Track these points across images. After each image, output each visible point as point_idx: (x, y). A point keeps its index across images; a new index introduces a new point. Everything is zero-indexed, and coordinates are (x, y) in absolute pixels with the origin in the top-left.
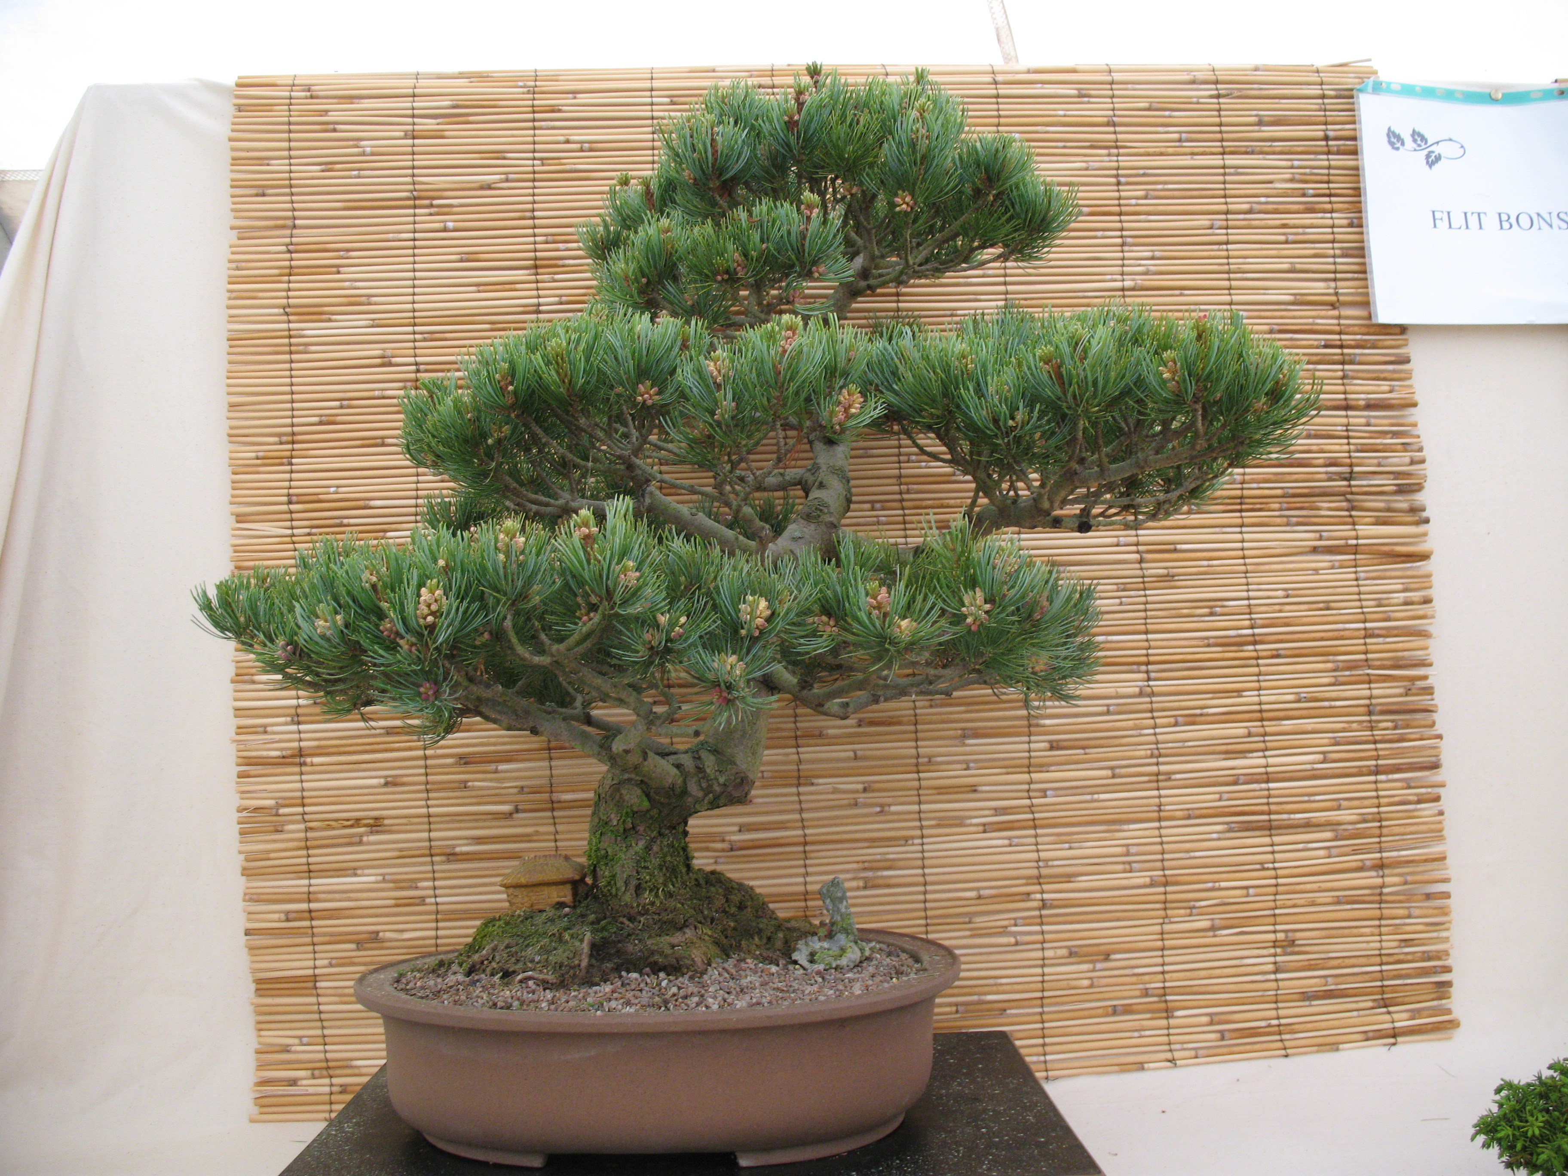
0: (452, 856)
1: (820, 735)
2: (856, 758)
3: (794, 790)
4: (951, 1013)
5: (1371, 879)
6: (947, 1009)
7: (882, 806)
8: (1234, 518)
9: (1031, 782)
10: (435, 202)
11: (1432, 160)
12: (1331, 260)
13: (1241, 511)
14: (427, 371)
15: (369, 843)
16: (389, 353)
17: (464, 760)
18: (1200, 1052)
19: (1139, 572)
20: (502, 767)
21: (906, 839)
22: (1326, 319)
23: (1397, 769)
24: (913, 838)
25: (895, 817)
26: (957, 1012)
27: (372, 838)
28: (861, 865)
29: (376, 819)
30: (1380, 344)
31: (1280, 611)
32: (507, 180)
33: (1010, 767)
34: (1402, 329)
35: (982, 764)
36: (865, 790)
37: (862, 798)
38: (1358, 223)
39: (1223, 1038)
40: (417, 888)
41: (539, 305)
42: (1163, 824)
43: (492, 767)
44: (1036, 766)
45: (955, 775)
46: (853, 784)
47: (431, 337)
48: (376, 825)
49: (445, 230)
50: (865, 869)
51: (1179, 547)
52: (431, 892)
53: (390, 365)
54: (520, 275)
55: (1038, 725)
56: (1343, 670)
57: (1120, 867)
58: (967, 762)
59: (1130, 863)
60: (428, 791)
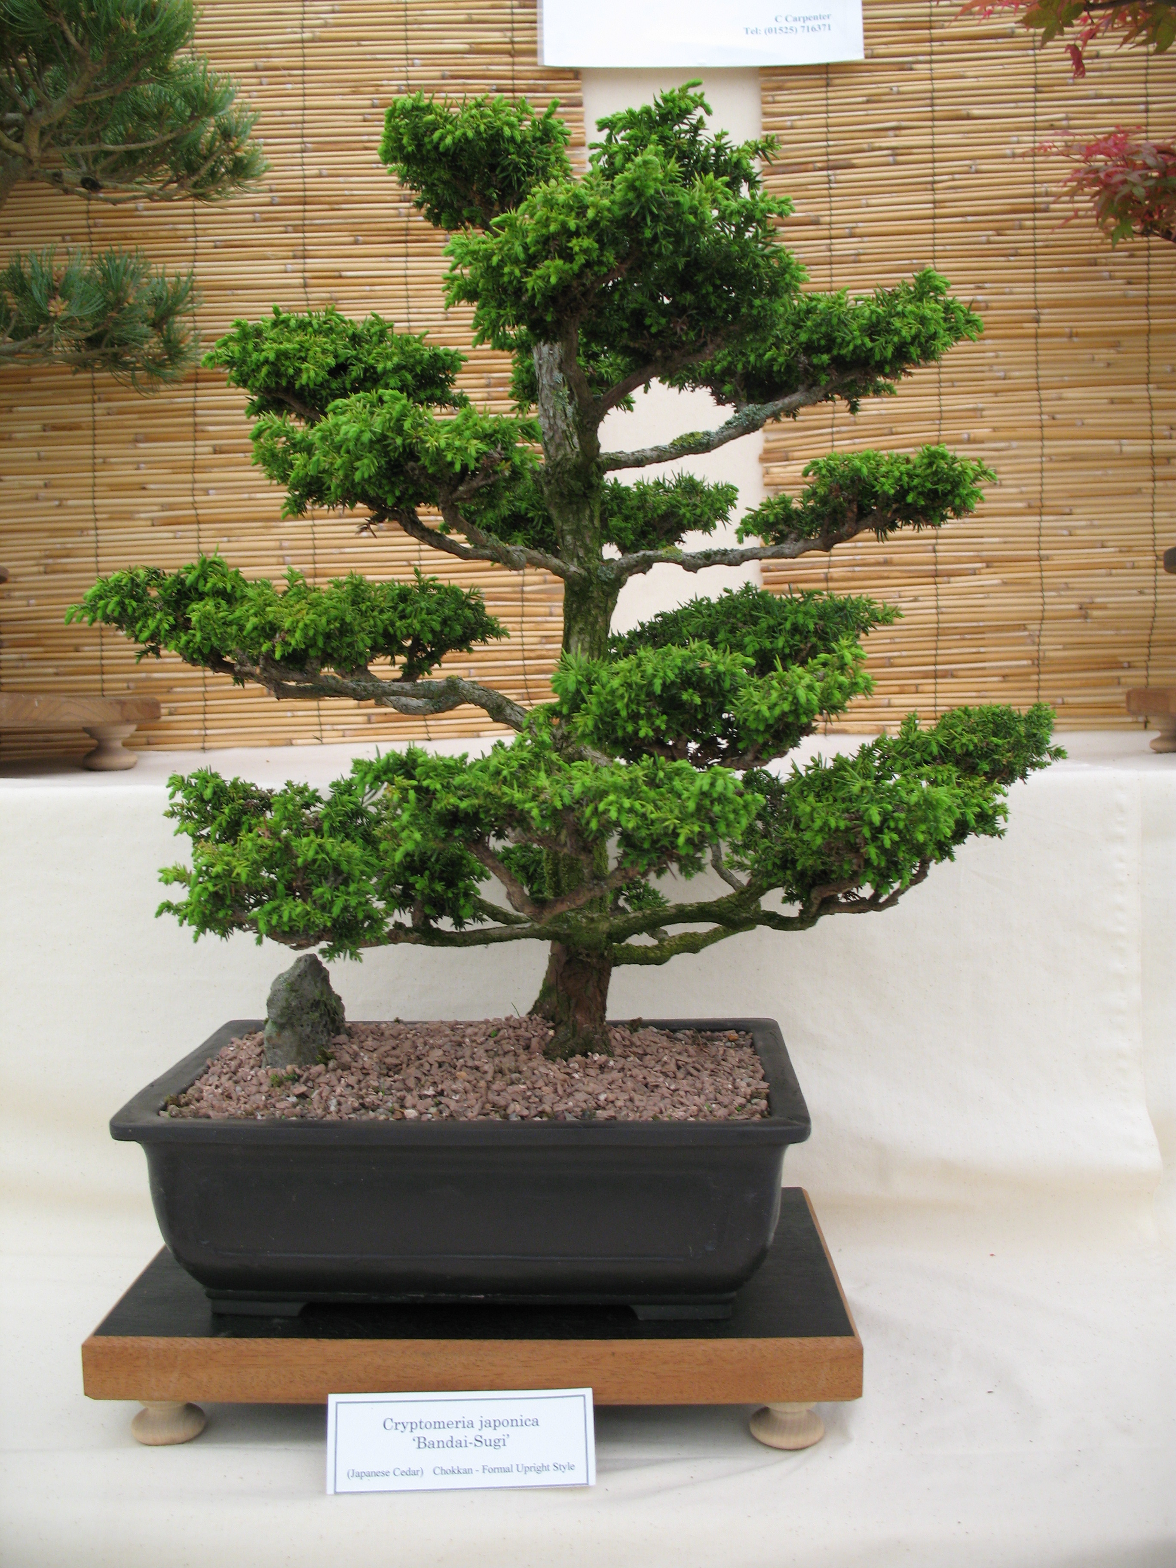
1: (10, 439)
2: (40, 459)
4: (124, 689)
6: (119, 685)
7: (61, 500)
8: (400, 248)
12: (508, 11)
13: (406, 242)
18: (347, 733)
19: (304, 296)
21: (82, 529)
22: (501, 65)
24: (88, 529)
25: (73, 511)
26: (128, 688)
28: (43, 553)
30: (552, 88)
31: (439, 333)
33: (176, 469)
34: (576, 73)
35: (152, 465)
36: (46, 486)
37: (43, 493)
39: (369, 722)
42: (317, 522)
44: (200, 467)
45: (126, 474)
46: (37, 480)
50: (47, 557)
51: (344, 274)
55: (203, 431)
56: (495, 386)
57: (274, 560)
58: (138, 463)
59: (283, 556)
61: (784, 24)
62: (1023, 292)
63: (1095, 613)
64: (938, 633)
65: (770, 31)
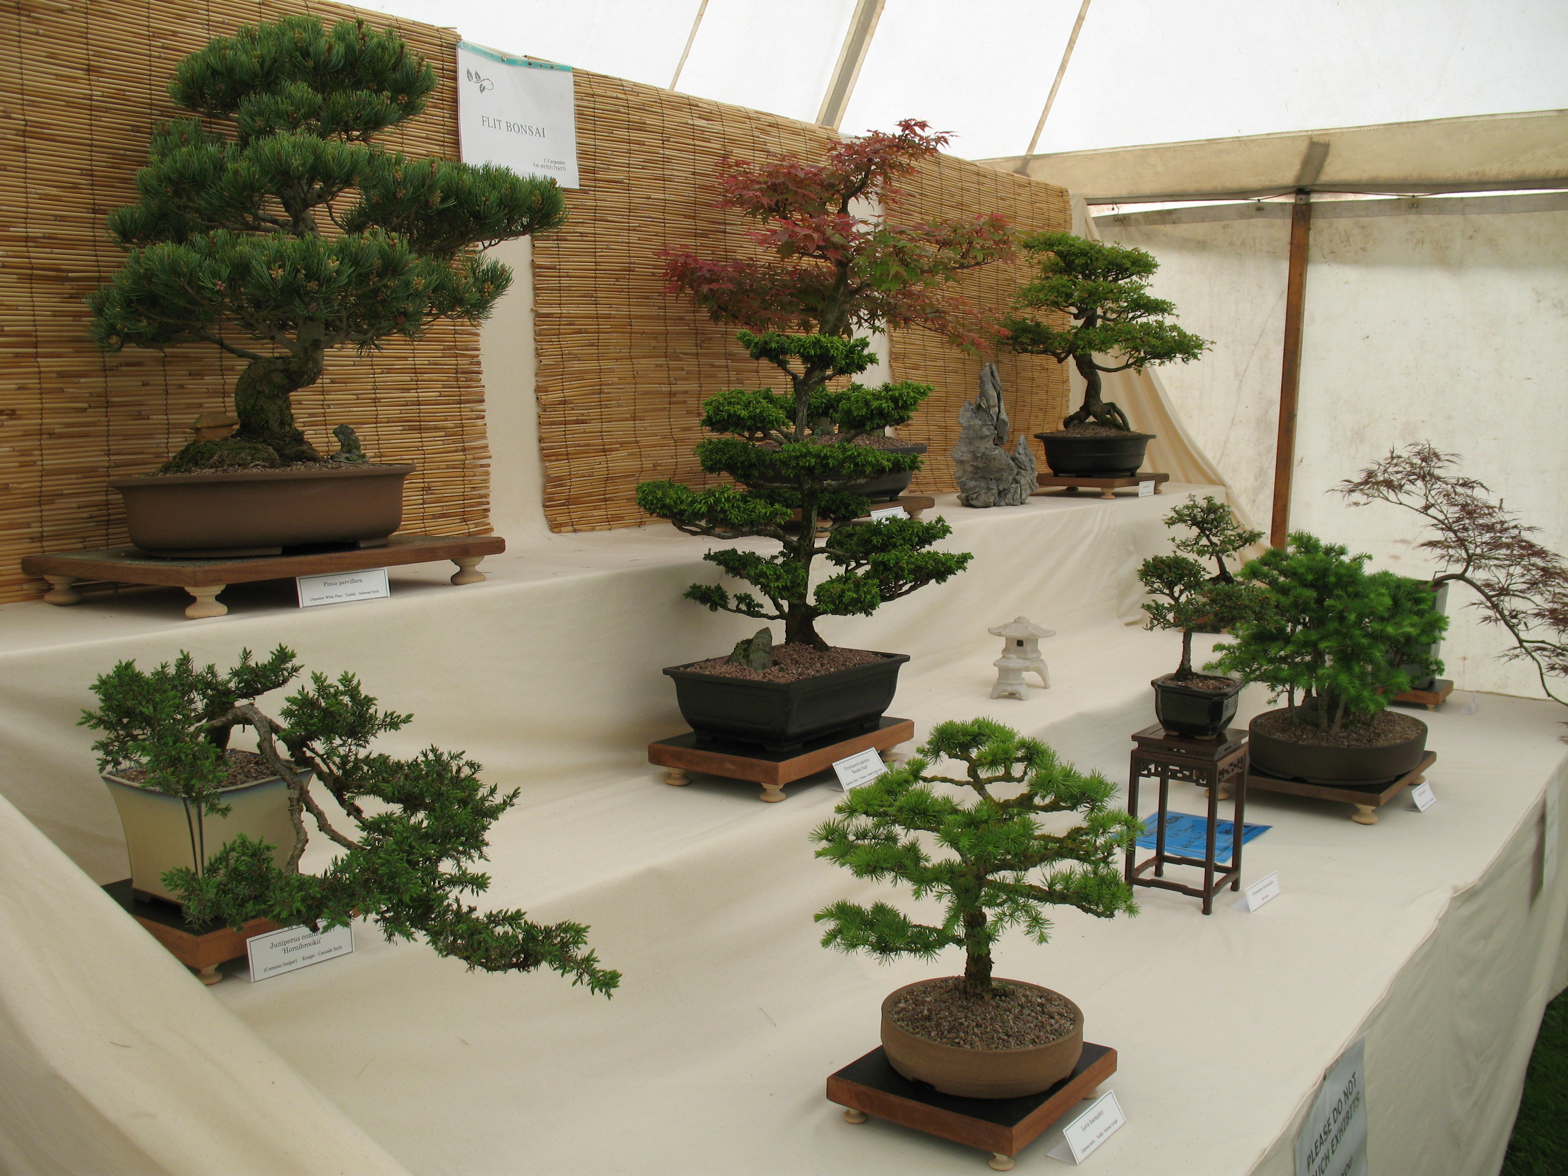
0: (52, 435)
3: (222, 400)
5: (460, 456)
9: (324, 400)
10: (33, 14)
11: (482, 89)
14: (31, 126)
15: (8, 426)
16: (9, 110)
17: (62, 375)
20: (82, 380)
23: (468, 402)
27: (10, 423)
29: (13, 410)
32: (72, 10)
38: (455, 117)
40: (32, 455)
41: (92, 95)
43: (76, 380)
47: (33, 104)
48: (12, 414)
49: (37, 34)
52: (40, 458)
53: (10, 118)
54: (80, 74)
60: (41, 394)
61: (547, 164)
62: (624, 311)
63: (659, 468)
64: (607, 479)
65: (542, 166)
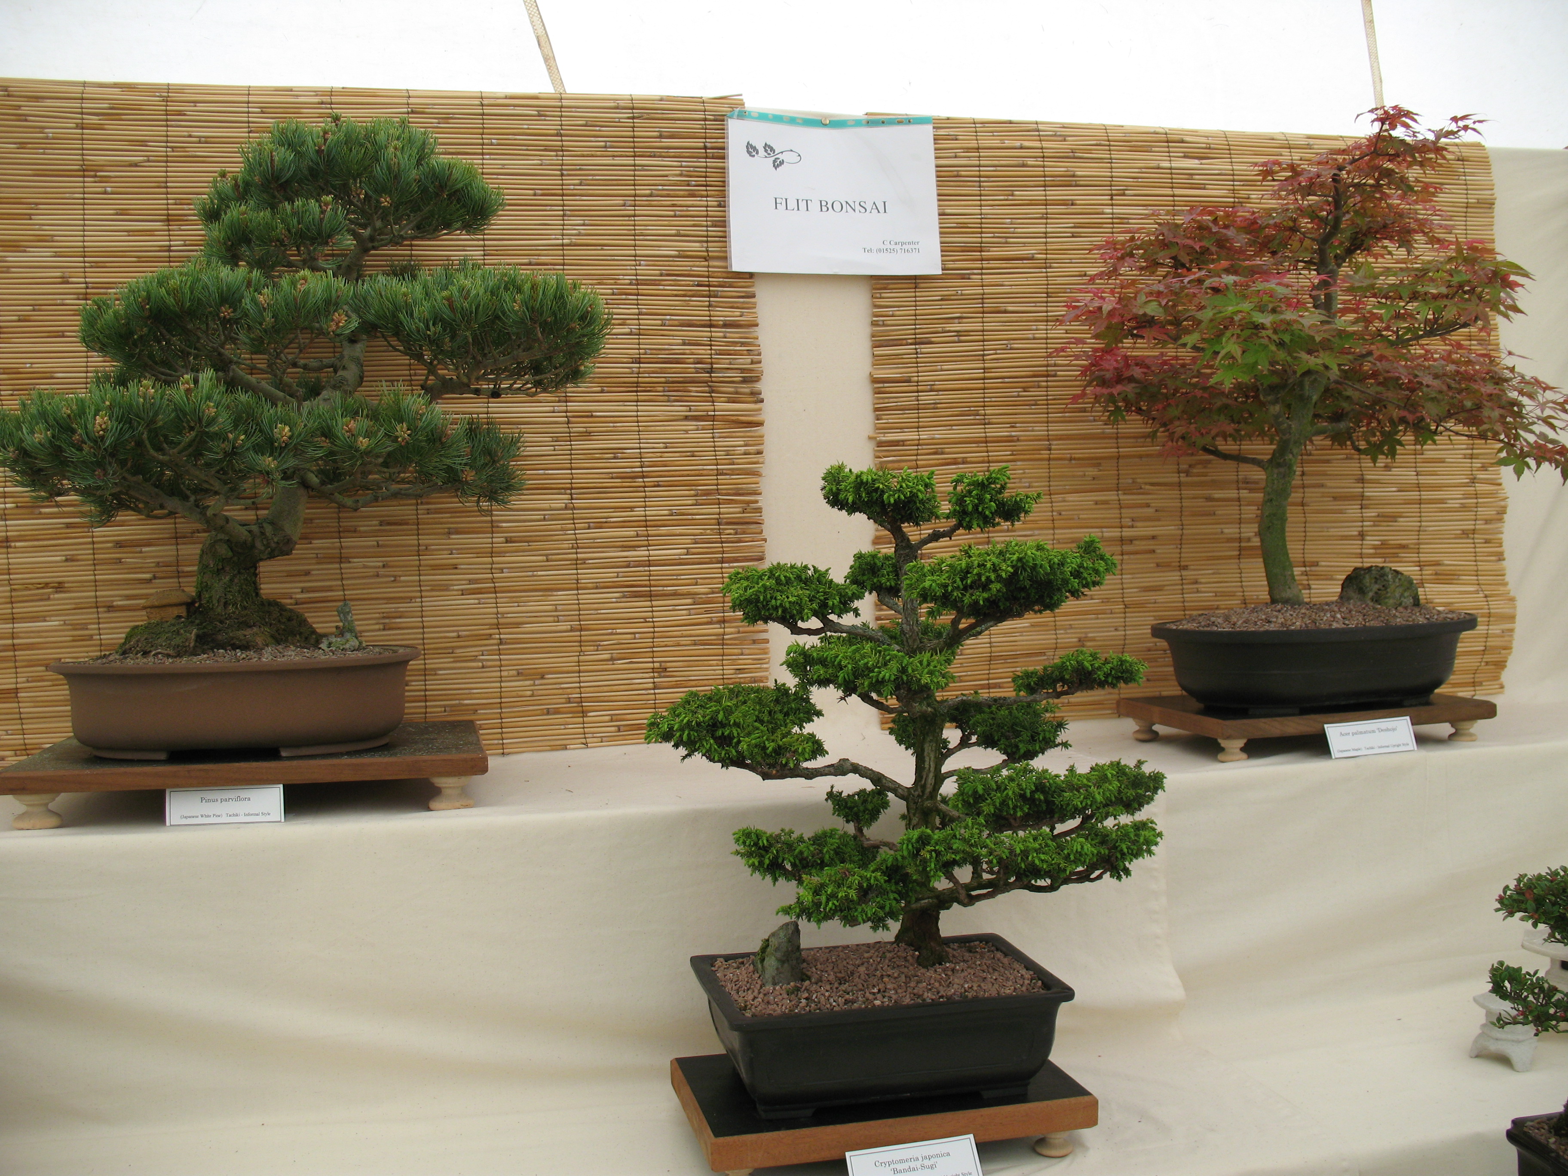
0: (110, 608)
1: (355, 531)
2: (378, 546)
3: (337, 566)
4: (441, 712)
5: (716, 629)
6: (439, 709)
7: (395, 576)
8: (632, 396)
9: (493, 563)
10: (98, 174)
11: (777, 164)
12: (705, 229)
13: (637, 391)
14: (93, 288)
15: (54, 599)
16: (67, 275)
17: (119, 545)
18: (604, 739)
19: (567, 430)
20: (144, 549)
21: (411, 598)
22: (699, 268)
23: (736, 560)
24: (415, 597)
25: (404, 584)
26: (445, 711)
27: (57, 596)
28: (382, 615)
29: (60, 583)
30: (735, 284)
31: (661, 457)
32: (148, 161)
33: (479, 554)
34: (751, 275)
35: (461, 551)
36: (384, 566)
37: (382, 571)
38: (723, 205)
39: (619, 731)
40: (87, 629)
41: (170, 246)
42: (580, 592)
43: (138, 549)
44: (496, 553)
45: (443, 558)
46: (376, 562)
47: (96, 265)
48: (60, 587)
49: (105, 193)
50: (384, 618)
51: (594, 414)
52: (97, 632)
53: (68, 283)
54: (158, 225)
55: (498, 527)
56: (701, 496)
57: (551, 619)
58: (451, 550)
59: (558, 616)
60: (94, 565)
61: (889, 246)
62: (1040, 430)
63: (1089, 644)
64: (991, 659)
65: (880, 250)
